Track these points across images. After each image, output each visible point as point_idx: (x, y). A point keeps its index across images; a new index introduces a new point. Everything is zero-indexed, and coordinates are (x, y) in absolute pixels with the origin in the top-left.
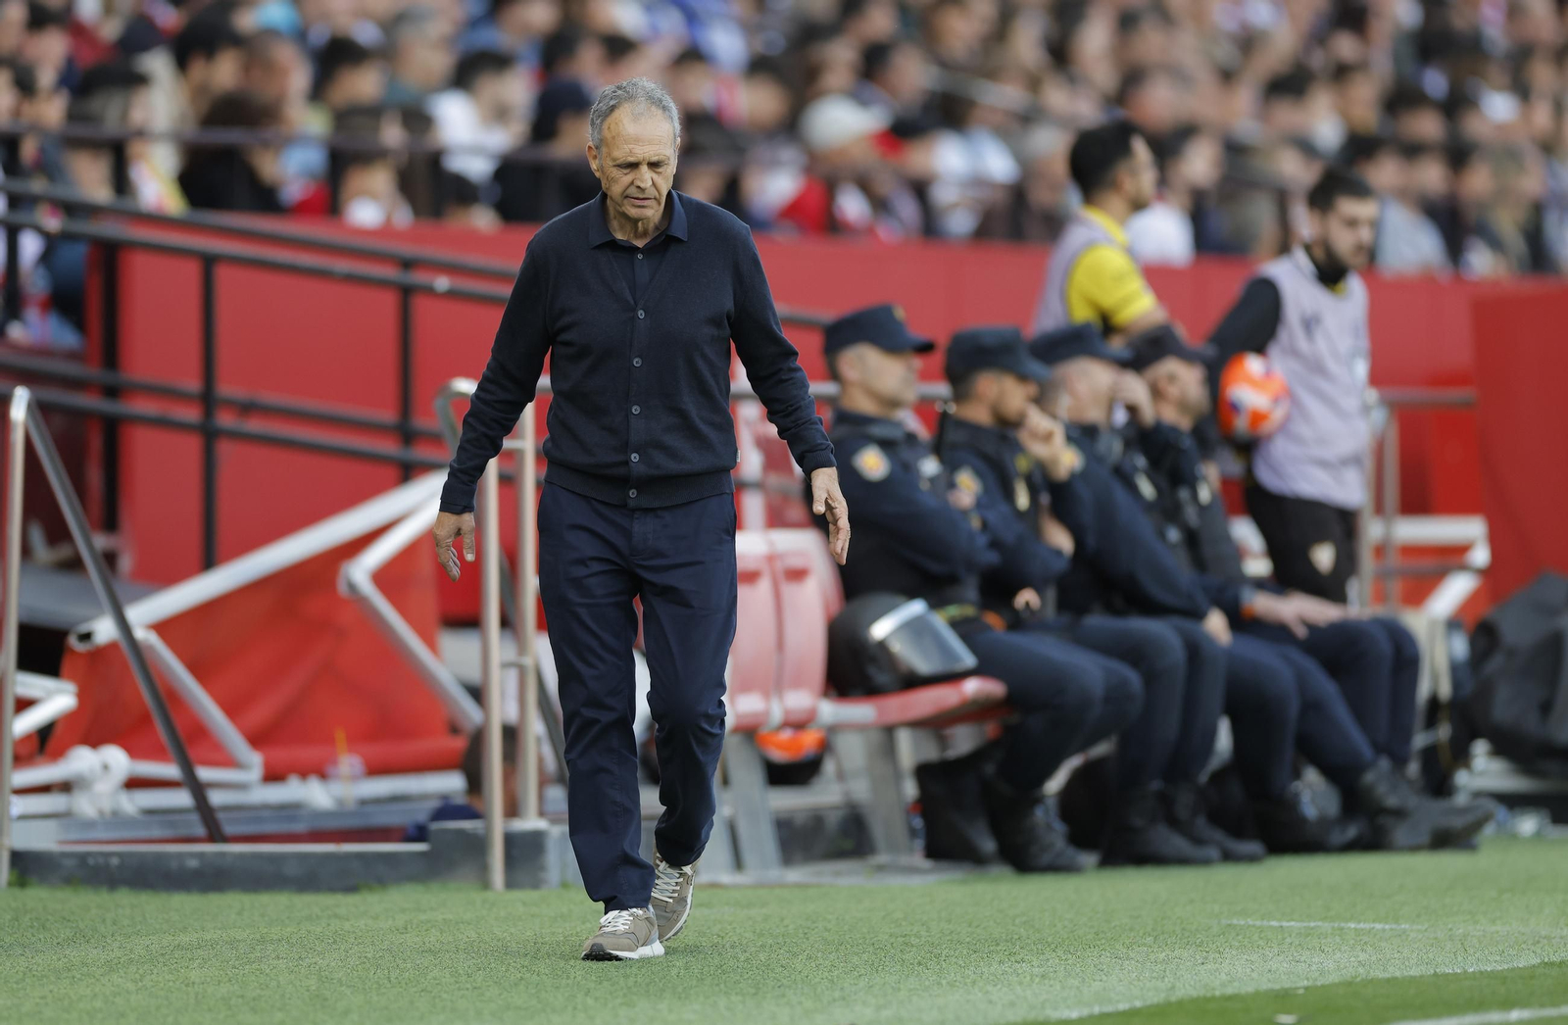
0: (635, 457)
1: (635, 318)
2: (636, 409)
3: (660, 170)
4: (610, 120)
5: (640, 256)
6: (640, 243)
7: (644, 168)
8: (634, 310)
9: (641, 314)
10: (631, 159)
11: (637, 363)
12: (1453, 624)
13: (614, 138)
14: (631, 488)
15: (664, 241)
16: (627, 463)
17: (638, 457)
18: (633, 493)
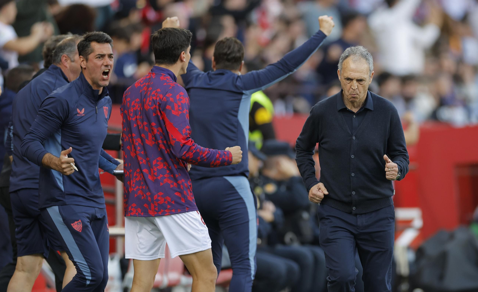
0: (354, 193)
1: (352, 139)
2: (353, 175)
3: (361, 83)
4: (345, 61)
5: (354, 116)
6: (355, 110)
7: (355, 82)
8: (352, 136)
9: (354, 138)
10: (350, 77)
11: (353, 157)
12: (409, 248)
13: (345, 68)
14: (353, 207)
15: (364, 110)
16: (351, 195)
17: (355, 193)
18: (354, 208)
